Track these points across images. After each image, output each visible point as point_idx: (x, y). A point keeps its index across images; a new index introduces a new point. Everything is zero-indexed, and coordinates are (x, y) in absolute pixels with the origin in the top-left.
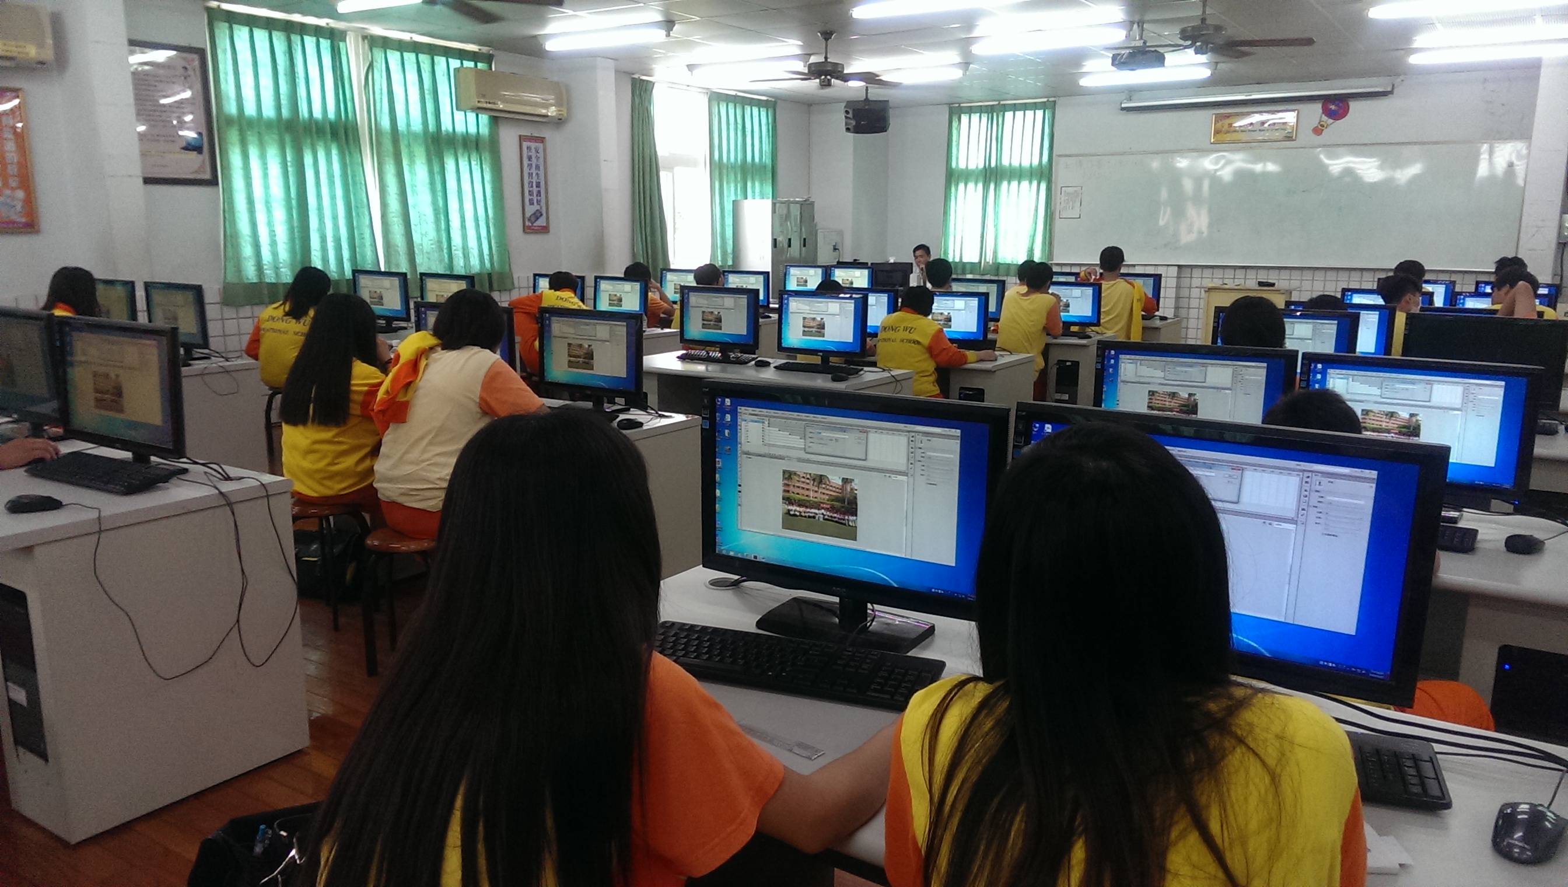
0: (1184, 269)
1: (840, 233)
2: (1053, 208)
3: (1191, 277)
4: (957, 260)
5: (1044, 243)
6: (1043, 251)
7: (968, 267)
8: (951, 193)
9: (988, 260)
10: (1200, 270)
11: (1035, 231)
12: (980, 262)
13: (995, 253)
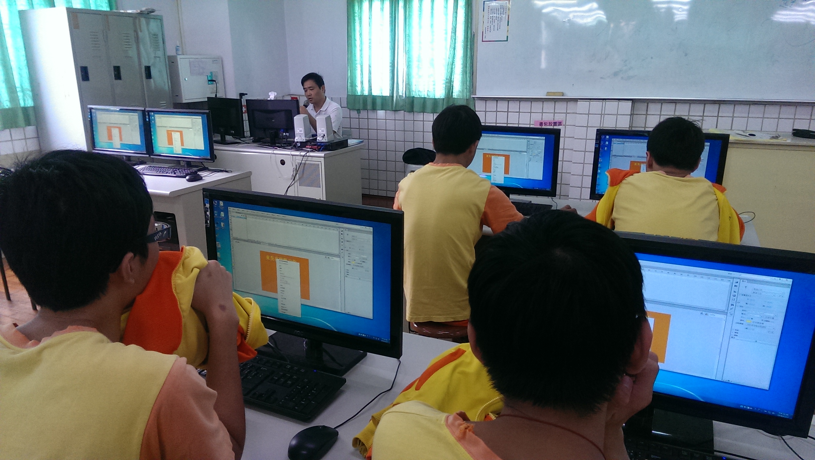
0: (637, 105)
1: (219, 60)
2: (474, 30)
3: (647, 114)
4: (366, 93)
5: (464, 72)
6: (464, 82)
7: (379, 102)
8: (354, 13)
9: (400, 94)
10: (658, 106)
11: (454, 58)
12: (393, 96)
13: (408, 85)
